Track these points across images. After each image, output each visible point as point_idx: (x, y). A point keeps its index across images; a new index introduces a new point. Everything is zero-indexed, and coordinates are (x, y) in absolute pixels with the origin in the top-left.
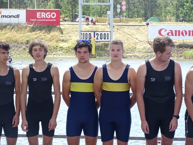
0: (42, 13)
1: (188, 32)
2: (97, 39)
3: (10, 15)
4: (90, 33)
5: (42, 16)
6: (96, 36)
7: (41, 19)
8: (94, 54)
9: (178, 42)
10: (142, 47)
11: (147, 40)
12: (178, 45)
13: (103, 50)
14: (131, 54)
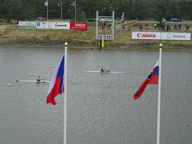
0: (78, 24)
2: (106, 38)
3: (62, 25)
4: (102, 35)
5: (78, 25)
7: (78, 27)
8: (103, 47)
9: (147, 40)
10: (128, 43)
11: (131, 39)
12: (147, 42)
13: (108, 45)
14: (122, 47)
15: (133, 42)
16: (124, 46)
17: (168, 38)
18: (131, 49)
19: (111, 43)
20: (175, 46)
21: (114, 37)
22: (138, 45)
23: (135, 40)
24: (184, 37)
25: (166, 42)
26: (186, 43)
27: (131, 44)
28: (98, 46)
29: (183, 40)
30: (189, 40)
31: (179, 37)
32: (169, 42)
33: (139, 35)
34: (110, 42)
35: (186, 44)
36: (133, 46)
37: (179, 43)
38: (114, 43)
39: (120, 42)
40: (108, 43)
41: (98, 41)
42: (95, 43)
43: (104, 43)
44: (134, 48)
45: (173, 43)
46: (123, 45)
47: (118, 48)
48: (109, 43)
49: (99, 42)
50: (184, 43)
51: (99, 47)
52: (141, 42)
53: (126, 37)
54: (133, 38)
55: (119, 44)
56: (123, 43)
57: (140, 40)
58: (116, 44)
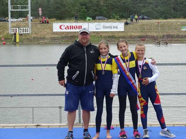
1: (78, 27)
4: (16, 28)
6: (20, 31)
8: (18, 42)
9: (72, 33)
10: (49, 37)
11: (52, 32)
12: (72, 35)
13: (24, 39)
14: (42, 41)
15: (55, 36)
16: (44, 40)
17: (96, 29)
18: (53, 43)
19: (28, 37)
20: (106, 38)
21: (31, 31)
22: (61, 38)
23: (57, 33)
24: (117, 27)
25: (95, 34)
26: (119, 34)
27: (53, 38)
28: (11, 41)
29: (115, 32)
30: (122, 31)
31: (110, 27)
32: (98, 34)
33: (62, 27)
34: (26, 36)
35: (119, 36)
36: (55, 39)
37: (111, 35)
38: (32, 37)
39: (39, 36)
40: (24, 37)
41: (11, 36)
42: (8, 37)
43: (19, 37)
44: (57, 42)
45: (103, 35)
46: (43, 38)
47: (37, 43)
48: (26, 38)
49: (13, 36)
50: (116, 35)
51: (13, 42)
52: (65, 35)
53: (46, 30)
54: (54, 31)
55: (37, 38)
56: (42, 37)
57: (63, 33)
58: (34, 38)
